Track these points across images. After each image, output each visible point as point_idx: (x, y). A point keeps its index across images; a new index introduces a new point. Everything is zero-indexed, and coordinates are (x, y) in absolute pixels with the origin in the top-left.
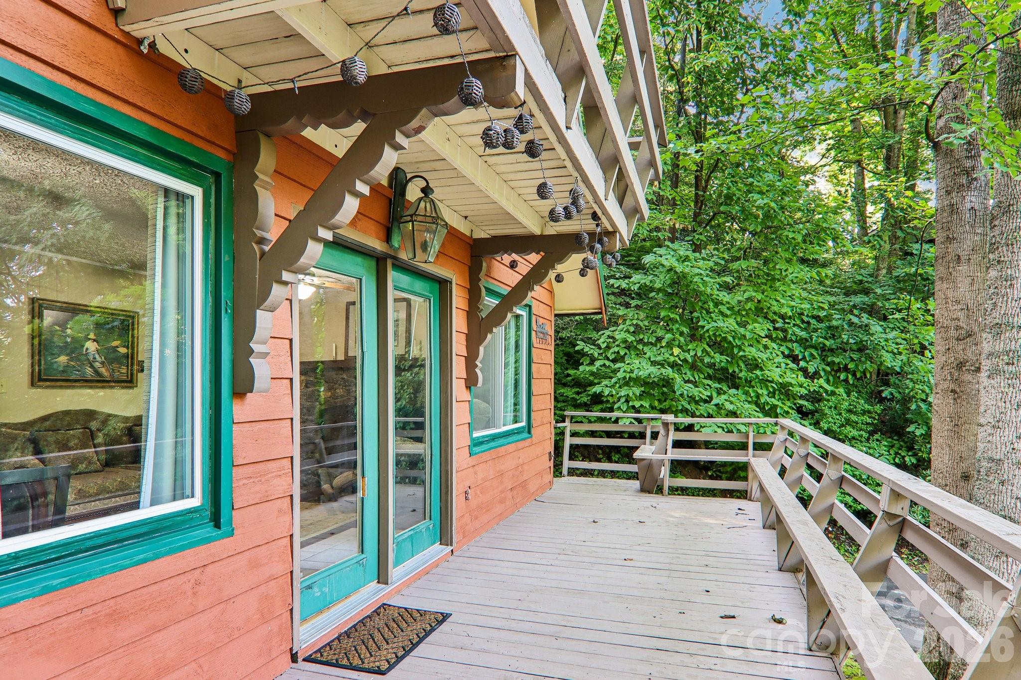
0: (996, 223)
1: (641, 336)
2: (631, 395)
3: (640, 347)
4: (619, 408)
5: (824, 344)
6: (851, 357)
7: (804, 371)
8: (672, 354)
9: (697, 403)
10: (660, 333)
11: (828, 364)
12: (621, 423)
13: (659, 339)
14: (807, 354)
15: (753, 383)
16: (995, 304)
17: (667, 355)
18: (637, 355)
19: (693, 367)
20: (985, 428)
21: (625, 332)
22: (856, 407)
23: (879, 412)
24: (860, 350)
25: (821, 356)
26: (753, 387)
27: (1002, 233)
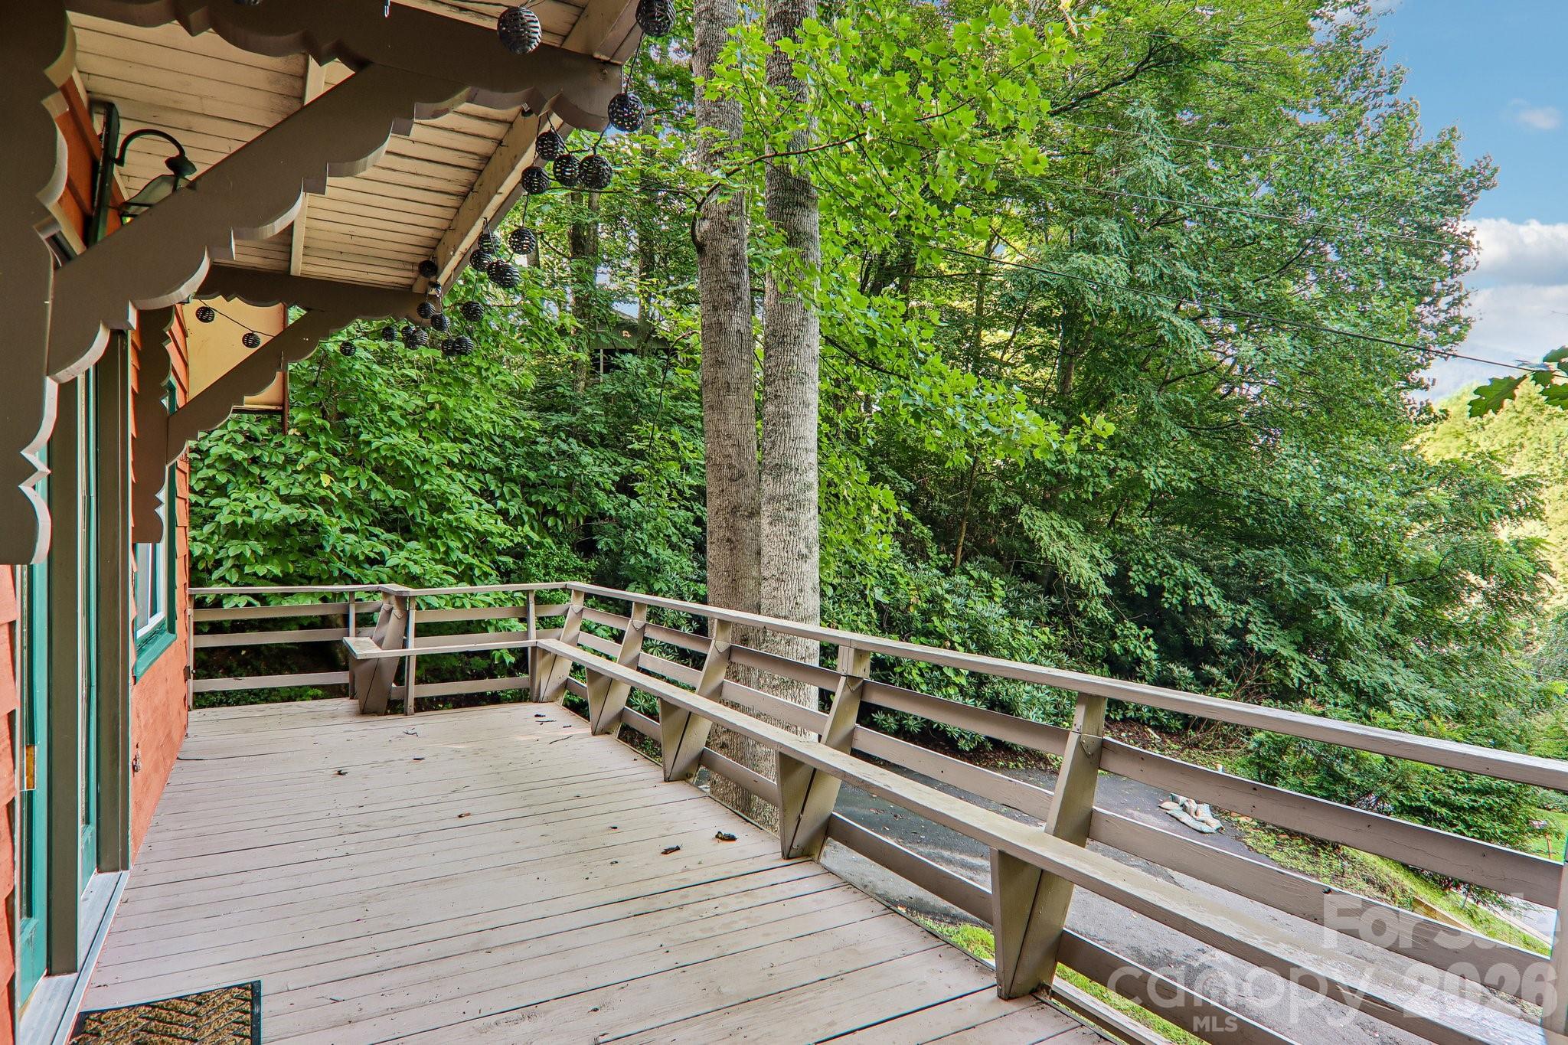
0: (772, 353)
1: (258, 453)
2: (248, 553)
3: (256, 470)
4: (223, 579)
5: (527, 478)
6: (559, 496)
7: (504, 513)
8: (319, 484)
9: (359, 564)
10: (293, 449)
11: (530, 504)
12: (227, 605)
13: (290, 461)
14: (506, 490)
15: (440, 532)
16: (773, 443)
17: (309, 486)
18: (251, 484)
19: (349, 506)
20: (770, 581)
21: (227, 442)
22: (566, 564)
23: (593, 569)
24: (569, 487)
25: (523, 494)
26: (440, 538)
27: (778, 365)
